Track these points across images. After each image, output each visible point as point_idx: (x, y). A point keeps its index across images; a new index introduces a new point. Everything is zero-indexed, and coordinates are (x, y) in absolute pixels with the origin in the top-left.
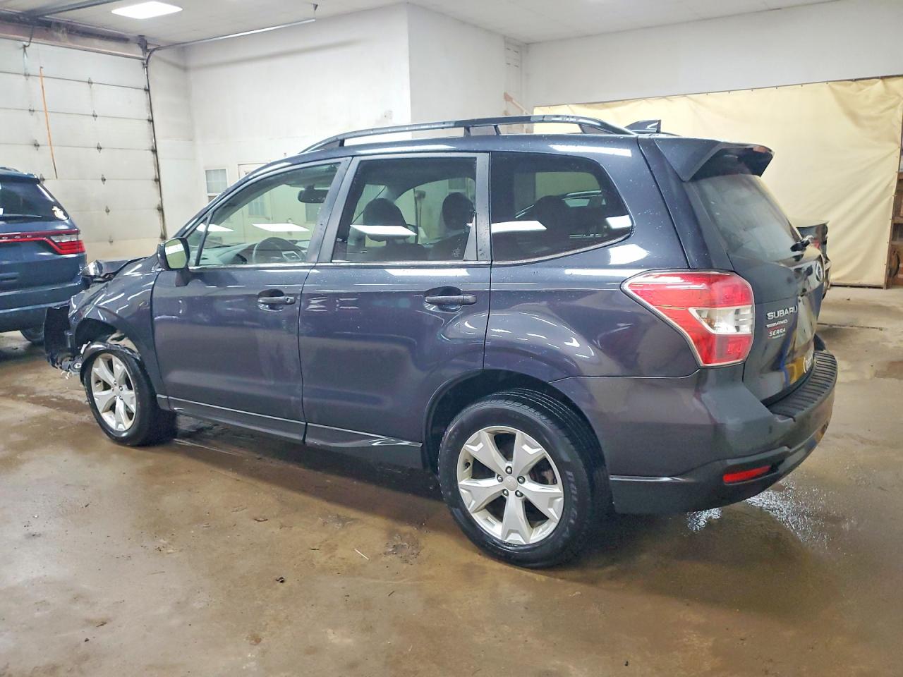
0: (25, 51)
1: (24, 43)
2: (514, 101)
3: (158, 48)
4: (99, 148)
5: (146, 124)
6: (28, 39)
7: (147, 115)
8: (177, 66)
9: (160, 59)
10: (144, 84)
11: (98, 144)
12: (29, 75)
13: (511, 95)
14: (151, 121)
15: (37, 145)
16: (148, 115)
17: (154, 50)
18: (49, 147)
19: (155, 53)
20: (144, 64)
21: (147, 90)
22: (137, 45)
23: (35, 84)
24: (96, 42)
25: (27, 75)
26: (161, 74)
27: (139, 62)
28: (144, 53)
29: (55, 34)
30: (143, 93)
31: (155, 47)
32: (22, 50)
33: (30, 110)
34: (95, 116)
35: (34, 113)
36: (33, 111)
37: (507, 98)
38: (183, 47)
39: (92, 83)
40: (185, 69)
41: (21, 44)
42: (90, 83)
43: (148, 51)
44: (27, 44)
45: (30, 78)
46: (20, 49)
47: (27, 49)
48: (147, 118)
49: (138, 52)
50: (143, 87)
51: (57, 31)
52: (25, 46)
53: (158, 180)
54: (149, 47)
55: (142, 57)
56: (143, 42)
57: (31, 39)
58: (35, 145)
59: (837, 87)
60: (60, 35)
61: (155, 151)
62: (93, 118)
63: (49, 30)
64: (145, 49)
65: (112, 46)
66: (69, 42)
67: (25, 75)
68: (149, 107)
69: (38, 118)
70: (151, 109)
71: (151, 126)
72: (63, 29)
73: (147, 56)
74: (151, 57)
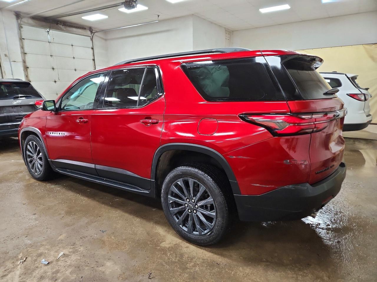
0: (48, 33)
3: (97, 32)
4: (75, 70)
5: (92, 61)
8: (103, 39)
9: (97, 36)
10: (91, 46)
11: (75, 68)
14: (94, 60)
15: (53, 69)
18: (58, 70)
19: (96, 34)
21: (92, 48)
22: (88, 30)
23: (52, 45)
24: (74, 29)
26: (97, 42)
27: (90, 38)
30: (91, 49)
31: (95, 31)
32: (47, 33)
33: (51, 56)
34: (74, 58)
35: (52, 57)
38: (105, 32)
40: (106, 40)
42: (72, 45)
43: (93, 33)
45: (50, 43)
46: (47, 32)
49: (89, 33)
50: (91, 47)
51: (60, 24)
52: (48, 31)
54: (93, 32)
55: (90, 35)
56: (91, 29)
59: (367, 46)
60: (61, 26)
63: (57, 24)
64: (92, 32)
65: (80, 31)
66: (64, 29)
67: (49, 42)
68: (93, 55)
69: (54, 59)
70: (94, 56)
71: (94, 62)
72: (62, 24)
73: (92, 34)
74: (94, 36)
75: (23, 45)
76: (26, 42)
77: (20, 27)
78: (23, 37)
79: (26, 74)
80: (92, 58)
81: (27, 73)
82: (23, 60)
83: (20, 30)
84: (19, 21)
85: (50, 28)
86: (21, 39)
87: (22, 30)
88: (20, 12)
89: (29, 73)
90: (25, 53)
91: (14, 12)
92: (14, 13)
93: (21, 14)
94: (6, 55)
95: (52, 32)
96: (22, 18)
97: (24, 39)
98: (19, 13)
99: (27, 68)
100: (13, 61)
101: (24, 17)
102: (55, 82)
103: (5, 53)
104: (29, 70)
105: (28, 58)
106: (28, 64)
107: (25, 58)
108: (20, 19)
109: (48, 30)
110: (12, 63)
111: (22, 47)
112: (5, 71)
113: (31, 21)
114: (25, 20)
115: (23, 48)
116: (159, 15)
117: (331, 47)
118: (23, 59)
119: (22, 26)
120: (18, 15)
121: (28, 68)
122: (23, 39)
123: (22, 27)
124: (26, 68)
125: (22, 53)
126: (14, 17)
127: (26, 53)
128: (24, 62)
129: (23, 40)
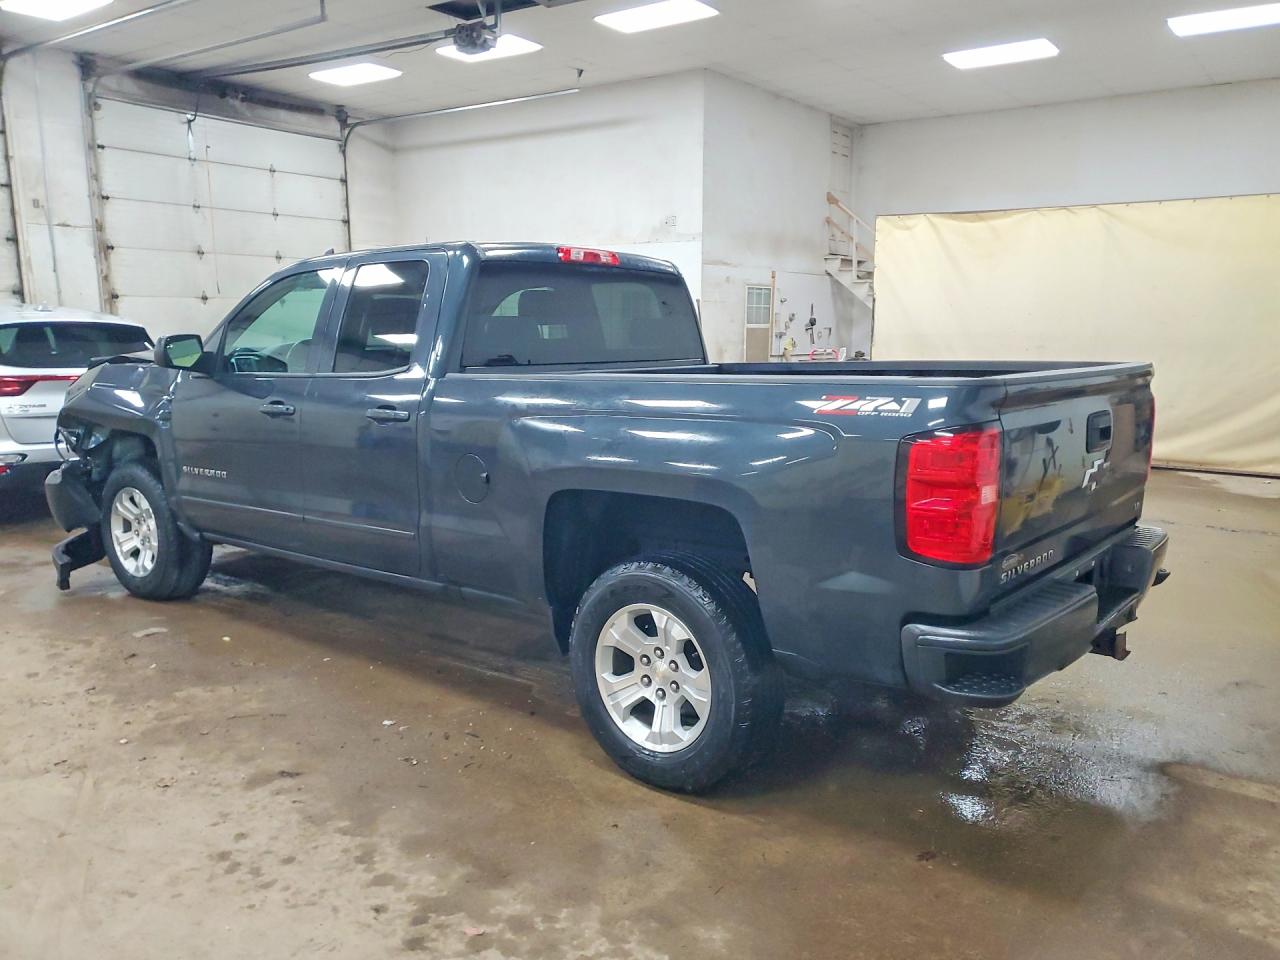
0: (190, 127)
2: (840, 204)
3: (361, 123)
4: (278, 257)
5: (341, 227)
6: (194, 111)
8: (384, 146)
9: (363, 137)
10: (340, 173)
11: (278, 252)
12: (194, 159)
13: (837, 195)
14: (347, 222)
15: (200, 253)
16: (342, 215)
17: (356, 125)
18: (214, 256)
19: (358, 129)
20: (340, 146)
21: (344, 181)
22: (334, 118)
23: (201, 170)
24: (283, 114)
26: (363, 157)
27: (335, 144)
28: (343, 128)
29: (231, 101)
30: (339, 183)
31: (357, 121)
32: (186, 126)
33: (194, 206)
34: (276, 215)
35: (199, 210)
36: (199, 207)
37: (831, 200)
38: (392, 122)
39: (274, 171)
40: (394, 150)
41: (184, 118)
42: (272, 171)
43: (348, 126)
44: (192, 118)
45: (195, 163)
46: (184, 123)
47: (192, 123)
48: (341, 218)
49: (334, 127)
50: (339, 177)
51: (233, 97)
52: (190, 121)
54: (349, 121)
55: (338, 135)
56: (341, 114)
57: (197, 112)
58: (199, 252)
60: (237, 103)
62: (273, 218)
63: (223, 95)
64: (343, 123)
65: (302, 119)
66: (248, 114)
67: (190, 159)
68: (345, 203)
69: (204, 217)
70: (347, 206)
71: (346, 228)
72: (241, 96)
73: (347, 132)
74: (351, 135)
75: (97, 167)
76: (107, 158)
77: (92, 105)
78: (99, 142)
79: (102, 271)
80: (342, 214)
81: (108, 267)
82: (97, 221)
83: (91, 116)
84: (90, 86)
85: (197, 109)
86: (94, 147)
87: (97, 114)
88: (92, 54)
89: (113, 267)
90: (103, 198)
91: (76, 53)
92: (74, 58)
93: (100, 63)
94: (36, 203)
95: (203, 123)
96: (100, 77)
97: (102, 147)
98: (91, 58)
99: (110, 251)
100: (58, 225)
101: (107, 72)
102: (205, 298)
103: (33, 195)
104: (113, 255)
105: (113, 215)
106: (112, 237)
107: (102, 215)
108: (94, 79)
109: (189, 116)
110: (57, 230)
111: (95, 177)
112: (29, 259)
113: (130, 86)
114: (109, 81)
115: (97, 180)
116: (581, 68)
118: (97, 216)
119: (99, 101)
120: (87, 65)
121: (112, 248)
122: (99, 146)
123: (97, 106)
124: (105, 249)
125: (94, 194)
126: (75, 71)
127: (108, 198)
128: (99, 227)
129: (100, 150)
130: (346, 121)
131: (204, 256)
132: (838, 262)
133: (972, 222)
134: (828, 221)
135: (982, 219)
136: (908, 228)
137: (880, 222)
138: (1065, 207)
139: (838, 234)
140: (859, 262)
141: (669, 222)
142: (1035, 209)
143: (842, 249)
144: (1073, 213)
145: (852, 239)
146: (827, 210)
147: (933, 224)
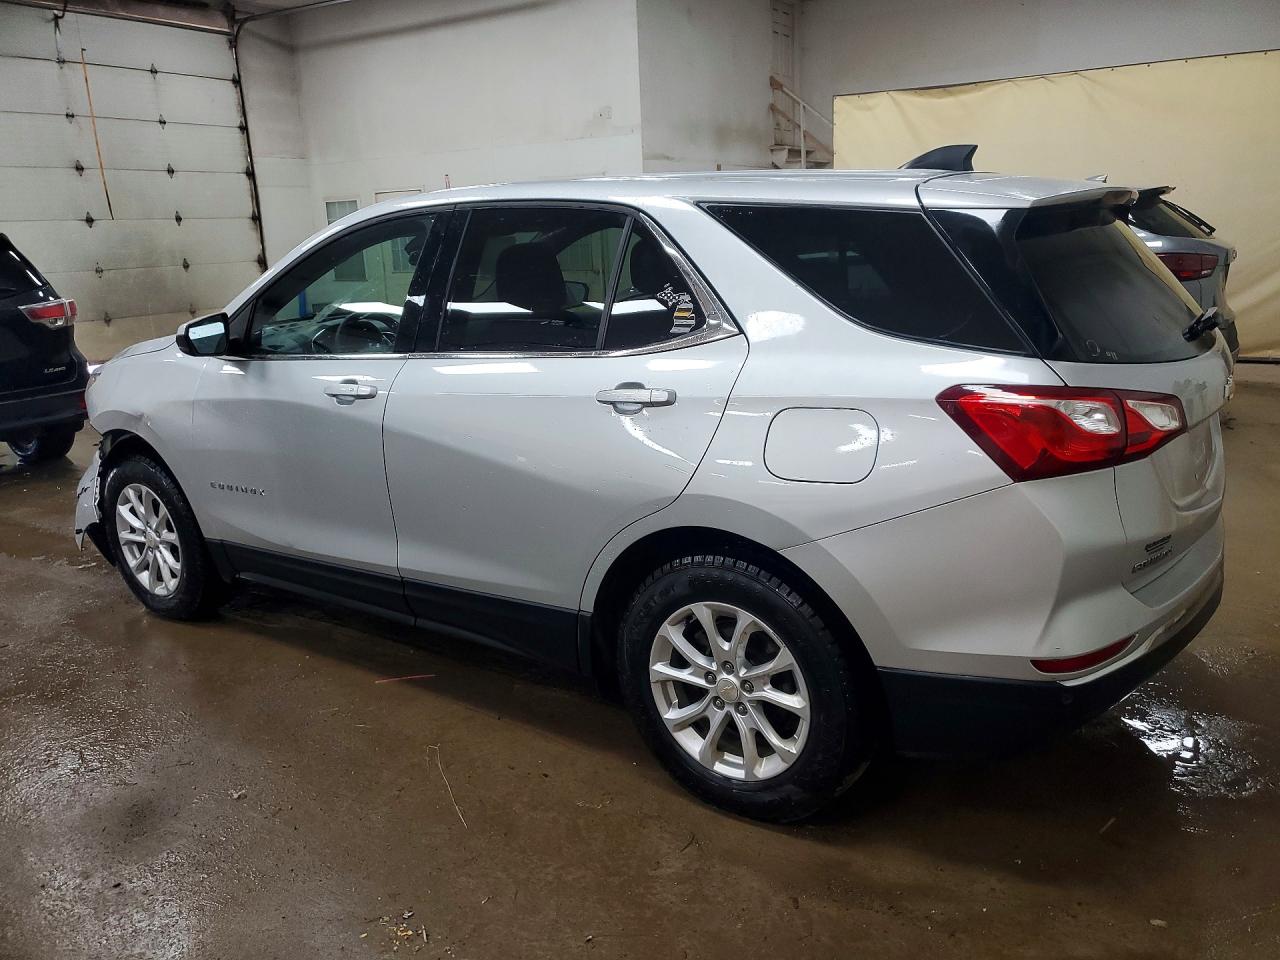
0: (57, 25)
1: (56, 12)
2: (785, 89)
3: (253, 18)
4: (171, 171)
5: (238, 134)
6: (61, 6)
7: (237, 120)
8: (279, 44)
9: (254, 34)
10: (231, 72)
11: (169, 165)
12: (64, 62)
13: (780, 79)
14: (244, 128)
15: (79, 169)
16: (239, 120)
17: (246, 20)
18: (99, 171)
19: (247, 25)
20: (231, 43)
21: (237, 82)
22: (219, 13)
23: (75, 73)
24: (161, 10)
25: (61, 61)
26: (256, 57)
27: (224, 38)
28: (231, 27)
30: (230, 85)
31: (246, 16)
32: (53, 24)
33: (67, 115)
34: (163, 122)
35: (74, 120)
36: (73, 116)
37: (775, 84)
38: (288, 16)
39: (156, 72)
40: (292, 49)
41: (50, 14)
42: (154, 71)
43: (237, 21)
44: (60, 14)
45: (65, 65)
46: (49, 21)
47: (60, 21)
48: (238, 124)
49: (221, 21)
50: (231, 77)
52: (57, 18)
53: (257, 218)
54: (238, 17)
55: (227, 30)
56: (228, 8)
57: (65, 7)
61: (251, 174)
62: (160, 126)
64: (231, 18)
65: (183, 15)
67: (59, 61)
68: (240, 108)
69: (80, 128)
70: (244, 114)
71: (245, 136)
73: (236, 29)
74: (242, 31)
95: (73, 19)
102: (90, 221)
109: (54, 14)
117: (1186, 59)
130: (233, 16)
131: (85, 172)
132: (785, 153)
133: (940, 98)
134: (773, 108)
135: (951, 94)
136: (869, 109)
137: (838, 102)
138: (1042, 76)
139: (783, 122)
140: (808, 153)
141: (604, 115)
142: (1009, 79)
143: (788, 138)
144: (1052, 81)
145: (799, 126)
146: (769, 97)
147: (897, 104)
